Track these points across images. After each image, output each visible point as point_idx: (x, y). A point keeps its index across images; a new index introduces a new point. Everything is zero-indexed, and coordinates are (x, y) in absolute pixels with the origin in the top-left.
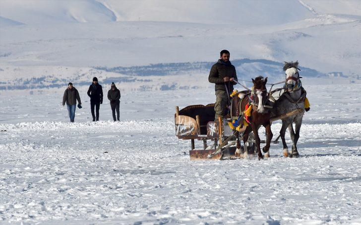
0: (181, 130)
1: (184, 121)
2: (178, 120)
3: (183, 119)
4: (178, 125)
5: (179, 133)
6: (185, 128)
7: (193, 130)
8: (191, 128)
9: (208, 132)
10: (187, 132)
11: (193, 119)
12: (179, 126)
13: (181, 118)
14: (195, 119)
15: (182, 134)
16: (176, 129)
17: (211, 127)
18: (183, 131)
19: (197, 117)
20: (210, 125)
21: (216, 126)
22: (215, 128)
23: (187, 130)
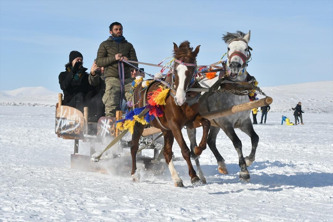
0: (62, 126)
1: (67, 114)
2: (60, 111)
3: (66, 111)
4: (58, 118)
5: (60, 129)
6: (67, 123)
7: (78, 127)
8: (76, 123)
9: (99, 132)
10: (70, 130)
11: (80, 112)
12: (60, 120)
13: (64, 109)
14: (83, 112)
15: (63, 132)
16: (56, 124)
17: (103, 125)
18: (65, 128)
19: (85, 109)
20: (102, 121)
21: (111, 124)
22: (109, 127)
23: (70, 126)
